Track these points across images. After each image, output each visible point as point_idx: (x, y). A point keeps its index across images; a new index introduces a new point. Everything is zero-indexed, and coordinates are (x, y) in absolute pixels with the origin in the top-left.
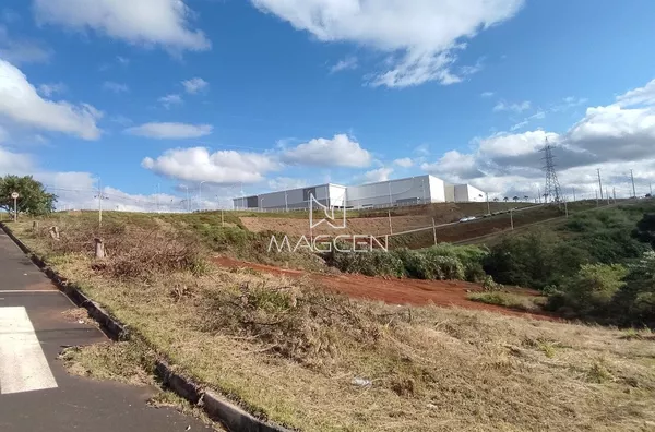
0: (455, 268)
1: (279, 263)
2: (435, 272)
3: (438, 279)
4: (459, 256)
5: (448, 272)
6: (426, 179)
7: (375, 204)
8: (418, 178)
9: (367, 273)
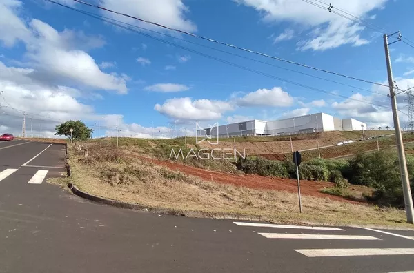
0: (322, 173)
1: (206, 167)
2: (308, 175)
3: (309, 179)
4: (328, 166)
5: (316, 175)
6: (319, 116)
7: (285, 132)
8: (314, 115)
9: (262, 175)
